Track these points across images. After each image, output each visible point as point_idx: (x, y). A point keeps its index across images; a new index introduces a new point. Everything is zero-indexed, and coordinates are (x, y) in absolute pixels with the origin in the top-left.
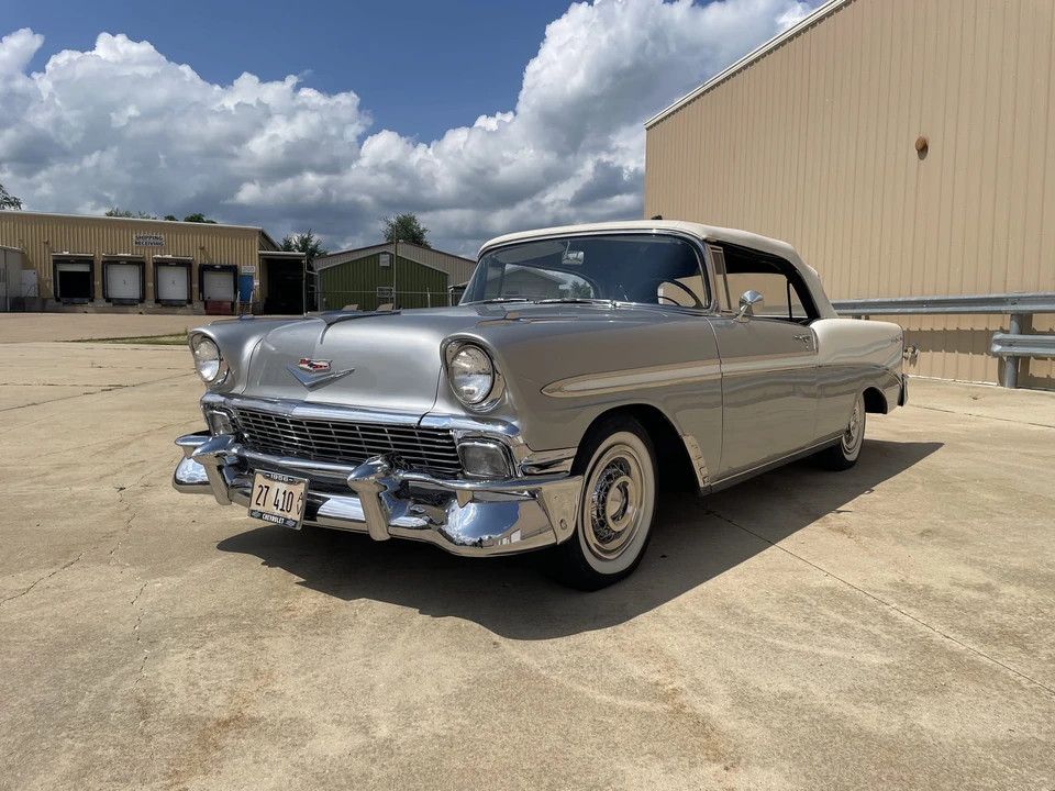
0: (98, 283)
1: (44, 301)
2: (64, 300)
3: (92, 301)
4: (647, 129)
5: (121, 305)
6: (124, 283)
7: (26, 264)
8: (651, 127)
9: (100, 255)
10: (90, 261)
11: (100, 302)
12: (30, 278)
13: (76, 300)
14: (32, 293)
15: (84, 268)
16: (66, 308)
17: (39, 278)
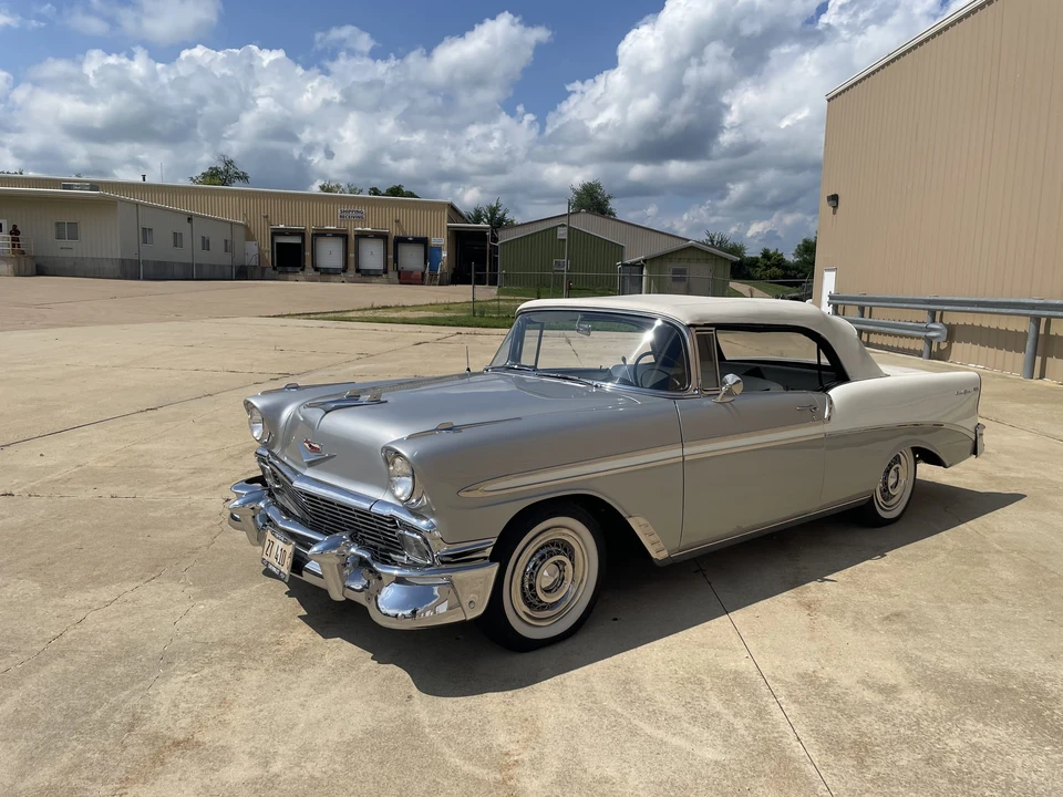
0: (308, 254)
1: (263, 269)
2: (280, 269)
3: (303, 270)
4: (829, 100)
5: (326, 274)
6: (330, 254)
7: (249, 236)
8: (832, 98)
9: (310, 228)
10: (301, 234)
11: (310, 272)
12: (252, 248)
13: (289, 269)
14: (254, 262)
15: (296, 240)
16: (281, 276)
17: (259, 249)
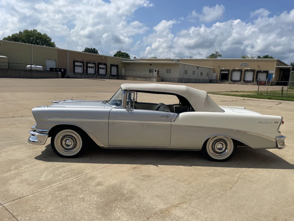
0: (230, 76)
1: (217, 80)
2: (221, 80)
3: (228, 81)
5: (234, 82)
6: (236, 76)
7: (214, 72)
9: (231, 69)
10: (228, 71)
11: (230, 81)
12: (215, 75)
13: (224, 80)
14: (215, 78)
15: (227, 72)
16: (222, 82)
17: (217, 75)
